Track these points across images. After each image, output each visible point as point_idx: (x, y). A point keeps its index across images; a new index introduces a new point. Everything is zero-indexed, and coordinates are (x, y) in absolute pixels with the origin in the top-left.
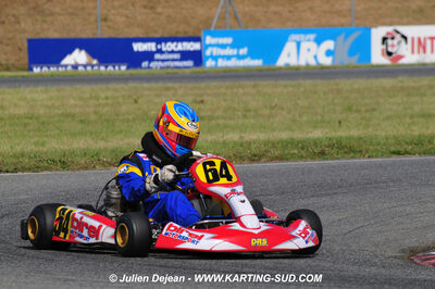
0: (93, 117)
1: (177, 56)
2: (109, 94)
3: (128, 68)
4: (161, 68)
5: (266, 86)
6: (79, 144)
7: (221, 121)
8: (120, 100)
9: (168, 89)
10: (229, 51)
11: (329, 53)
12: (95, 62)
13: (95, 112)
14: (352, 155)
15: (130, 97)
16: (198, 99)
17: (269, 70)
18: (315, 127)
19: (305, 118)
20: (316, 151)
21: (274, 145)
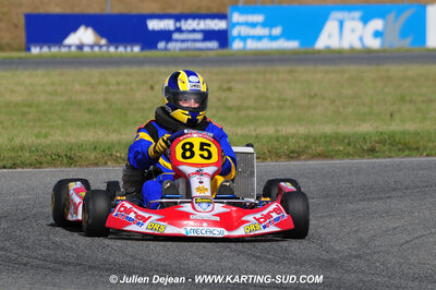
0: (102, 106)
1: (199, 36)
2: (120, 79)
3: (142, 49)
4: (181, 50)
5: (305, 73)
6: (88, 136)
7: (252, 112)
8: (134, 86)
10: (259, 31)
11: (377, 34)
12: (103, 41)
13: (105, 100)
14: (407, 152)
15: (145, 82)
16: (225, 86)
17: (306, 53)
18: (363, 120)
19: (350, 110)
20: (365, 147)
21: (315, 140)
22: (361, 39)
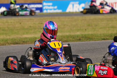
0: (6, 29)
2: (12, 21)
5: (62, 18)
8: (15, 23)
9: (31, 19)
11: (83, 8)
14: (89, 40)
15: (18, 22)
16: (41, 23)
18: (78, 31)
20: (78, 39)
21: (64, 37)
22: (79, 9)
